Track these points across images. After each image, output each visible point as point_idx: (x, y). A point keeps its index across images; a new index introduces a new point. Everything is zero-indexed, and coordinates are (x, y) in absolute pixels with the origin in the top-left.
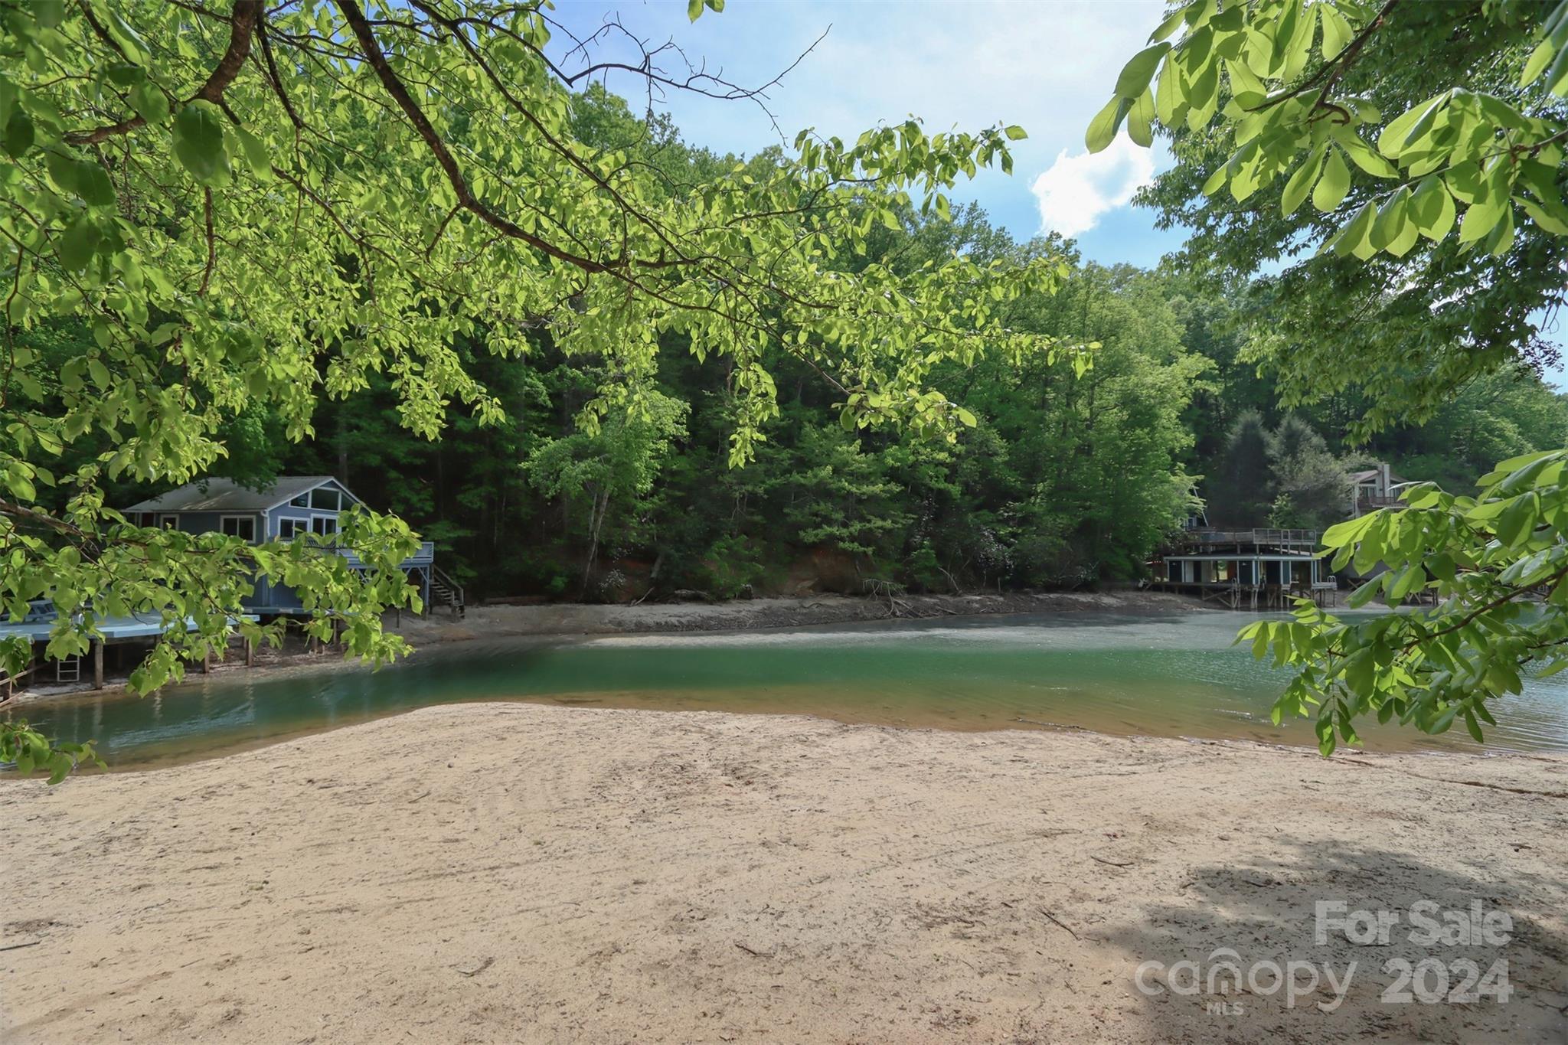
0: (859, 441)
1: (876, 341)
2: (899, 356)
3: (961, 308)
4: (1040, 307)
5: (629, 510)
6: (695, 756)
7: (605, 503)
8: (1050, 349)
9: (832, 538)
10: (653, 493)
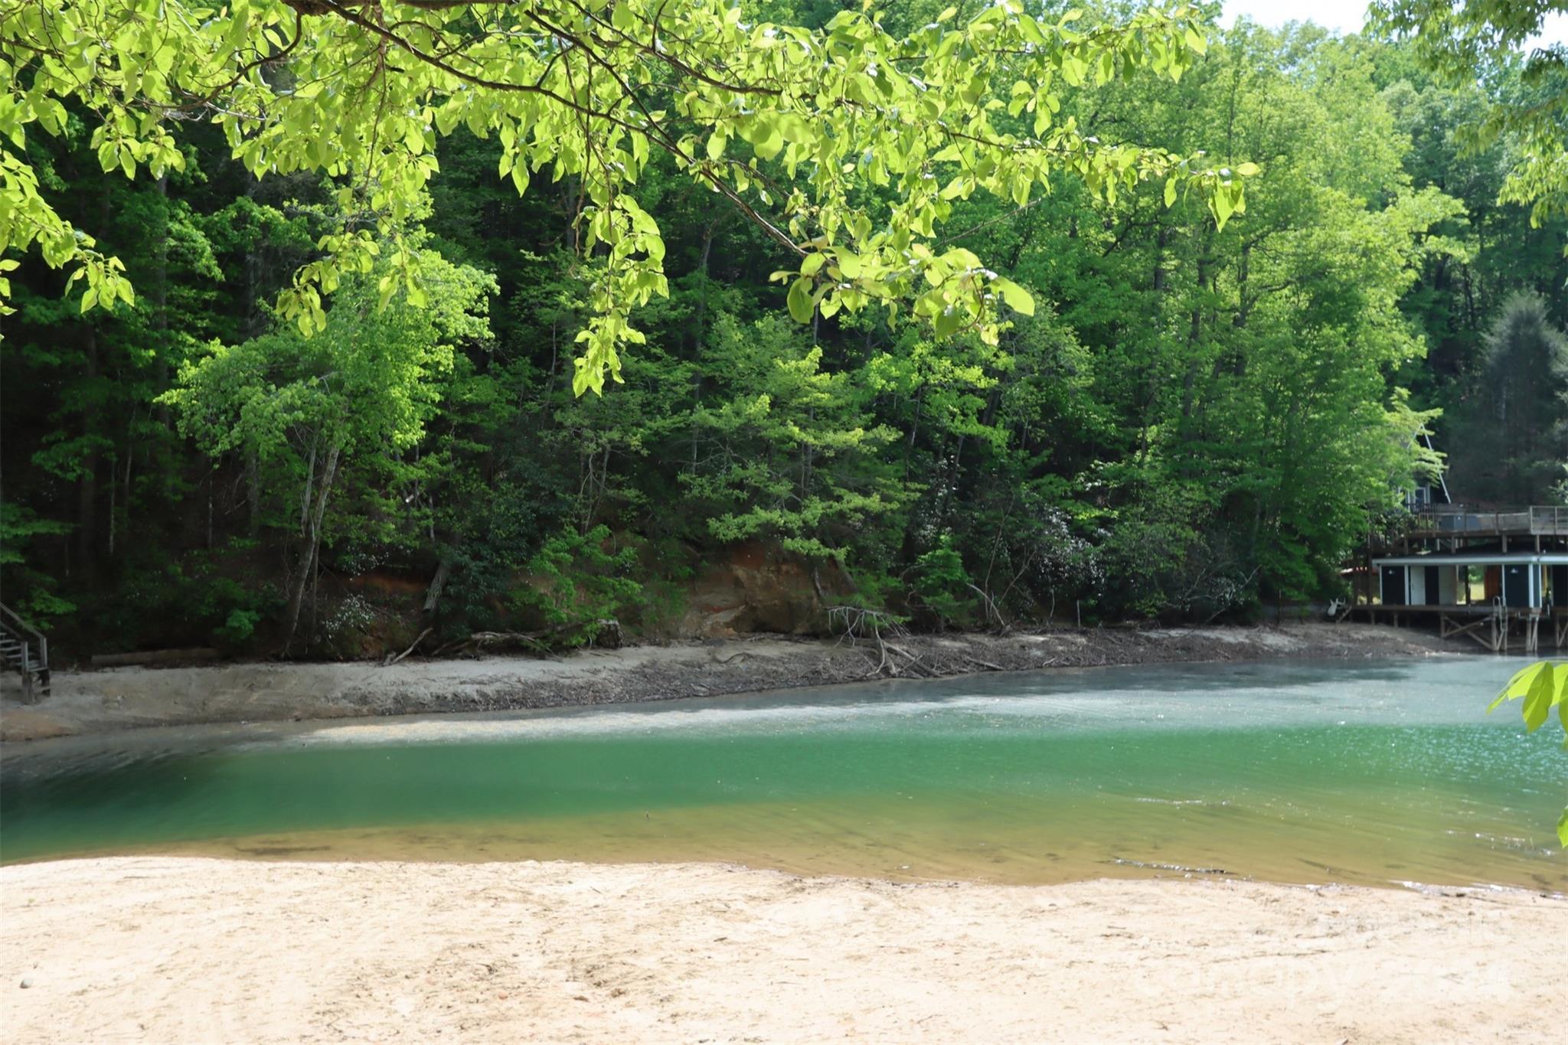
0: (818, 351)
1: (853, 157)
2: (893, 185)
3: (1007, 98)
4: (1150, 100)
5: (380, 480)
6: (514, 947)
7: (332, 467)
8: (1169, 175)
9: (772, 531)
10: (426, 448)
